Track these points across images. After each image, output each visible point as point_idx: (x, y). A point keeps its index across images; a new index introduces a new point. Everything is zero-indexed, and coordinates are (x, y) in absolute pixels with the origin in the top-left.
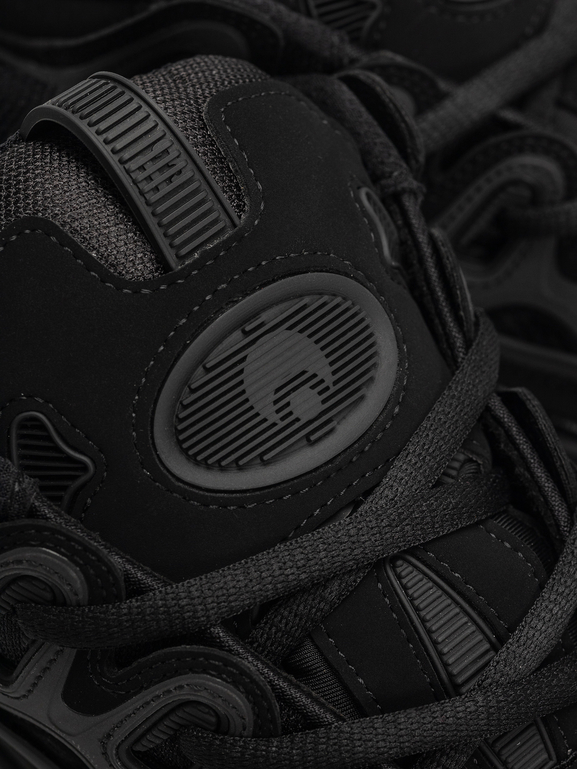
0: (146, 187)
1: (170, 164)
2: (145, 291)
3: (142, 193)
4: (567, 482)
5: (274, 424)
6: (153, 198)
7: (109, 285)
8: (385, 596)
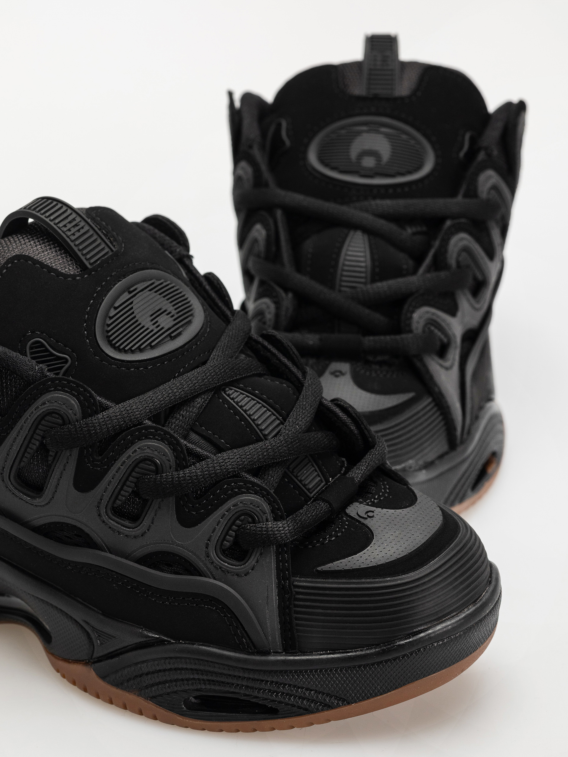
0: (69, 233)
1: (78, 224)
2: (78, 278)
3: (68, 237)
4: (298, 361)
5: (152, 331)
6: (73, 238)
7: (61, 277)
8: (224, 403)
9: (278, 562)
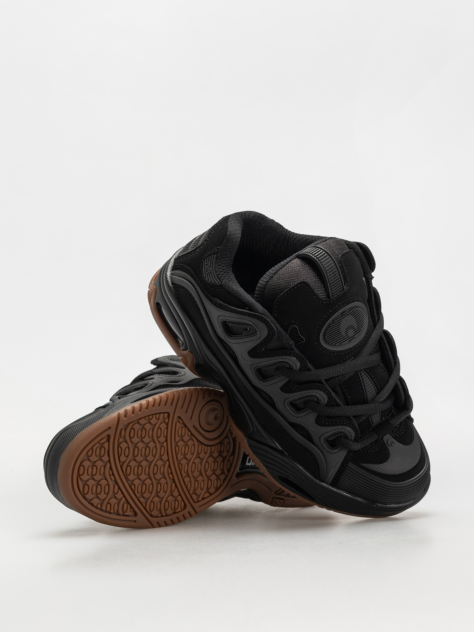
2: (324, 302)
5: (344, 337)
8: (357, 379)
9: (347, 455)
